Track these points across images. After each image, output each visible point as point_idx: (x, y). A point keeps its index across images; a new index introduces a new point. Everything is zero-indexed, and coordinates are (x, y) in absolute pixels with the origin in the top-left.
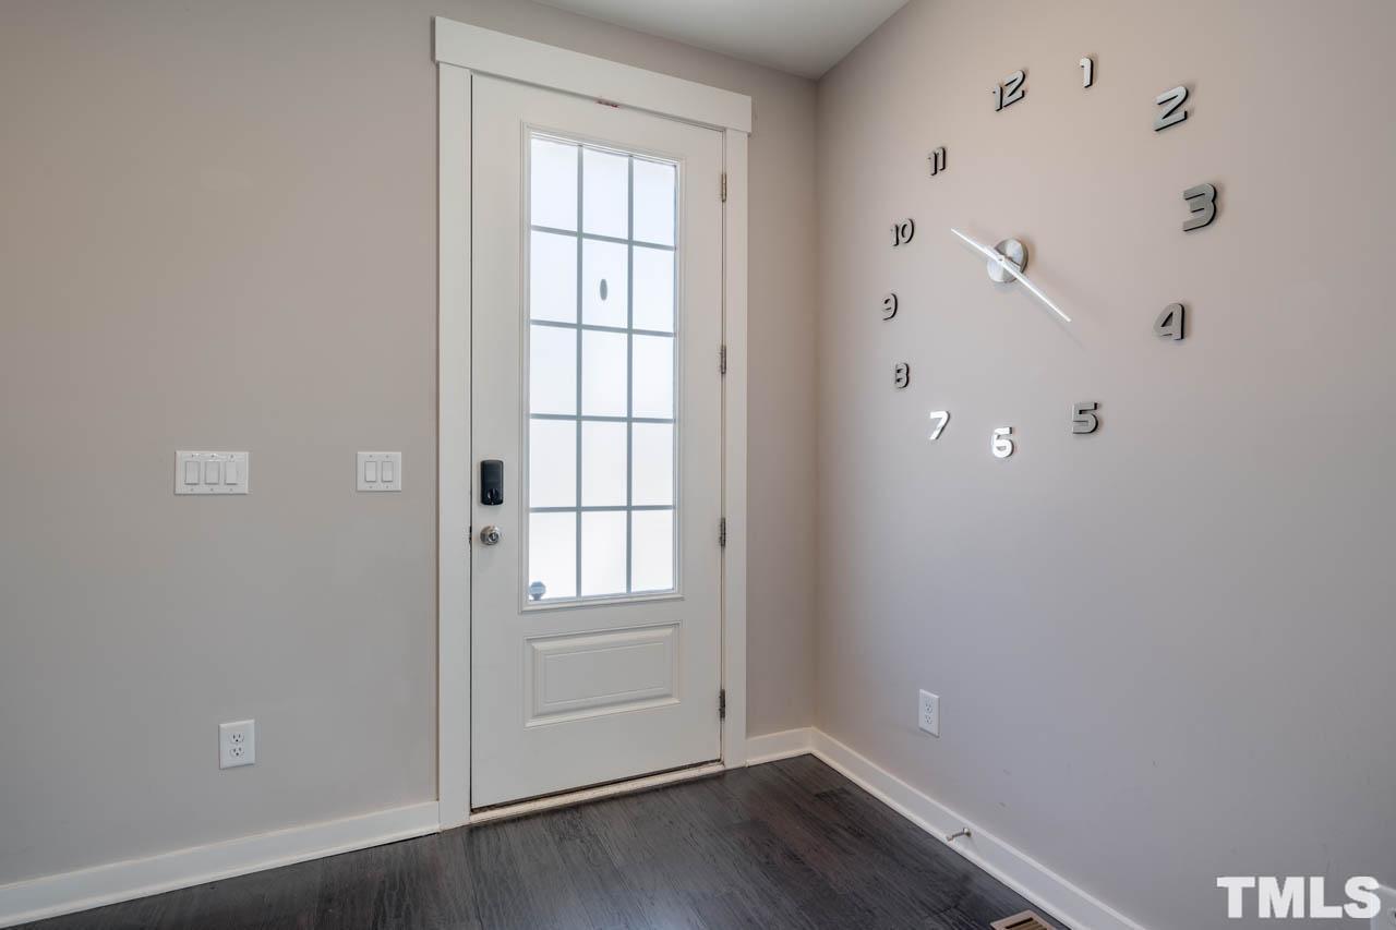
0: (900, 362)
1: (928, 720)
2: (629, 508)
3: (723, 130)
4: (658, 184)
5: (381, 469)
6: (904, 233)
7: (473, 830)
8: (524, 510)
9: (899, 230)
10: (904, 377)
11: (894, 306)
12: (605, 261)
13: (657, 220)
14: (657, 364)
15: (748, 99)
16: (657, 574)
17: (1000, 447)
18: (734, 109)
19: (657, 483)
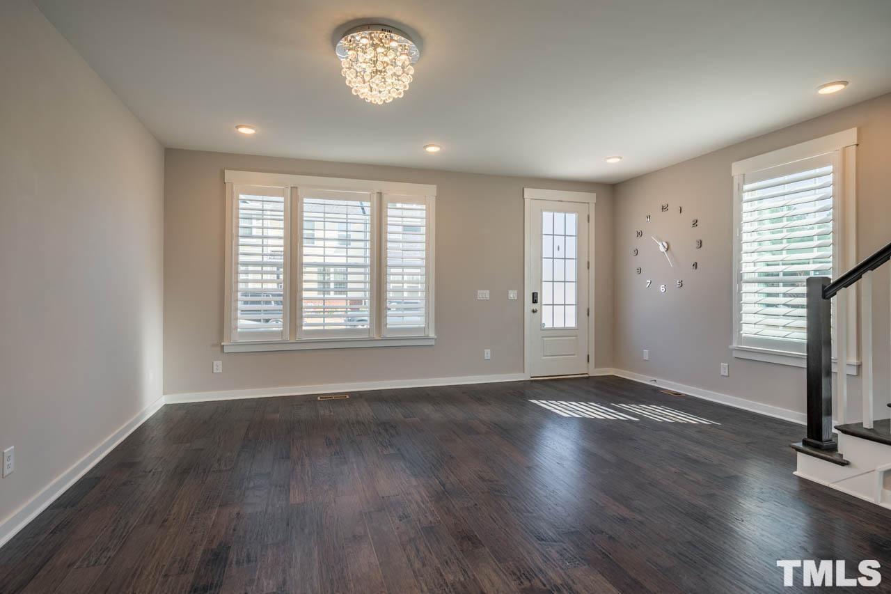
0: (638, 267)
1: (646, 357)
2: (565, 305)
3: (588, 203)
4: (572, 218)
5: (513, 295)
6: (639, 234)
7: (532, 381)
8: (541, 305)
9: (638, 233)
10: (640, 271)
11: (637, 252)
12: (559, 241)
13: (572, 230)
14: (572, 266)
15: (594, 195)
16: (571, 323)
17: (662, 289)
18: (591, 197)
19: (572, 299)
